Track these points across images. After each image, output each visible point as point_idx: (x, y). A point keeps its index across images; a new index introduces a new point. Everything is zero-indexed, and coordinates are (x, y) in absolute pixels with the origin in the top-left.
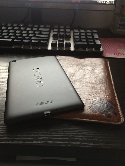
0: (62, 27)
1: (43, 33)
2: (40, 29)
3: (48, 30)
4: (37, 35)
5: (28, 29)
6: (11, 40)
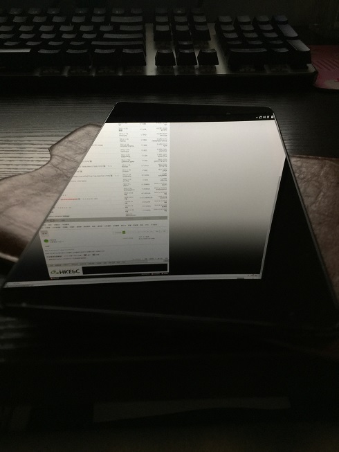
2: (114, 19)
4: (106, 36)
5: (75, 20)
6: (28, 51)
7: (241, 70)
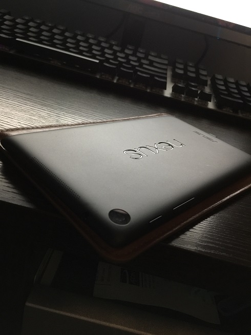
0: (191, 64)
1: (155, 64)
2: (150, 58)
3: (166, 62)
4: (145, 66)
5: (127, 51)
6: (98, 61)
7: (223, 109)
